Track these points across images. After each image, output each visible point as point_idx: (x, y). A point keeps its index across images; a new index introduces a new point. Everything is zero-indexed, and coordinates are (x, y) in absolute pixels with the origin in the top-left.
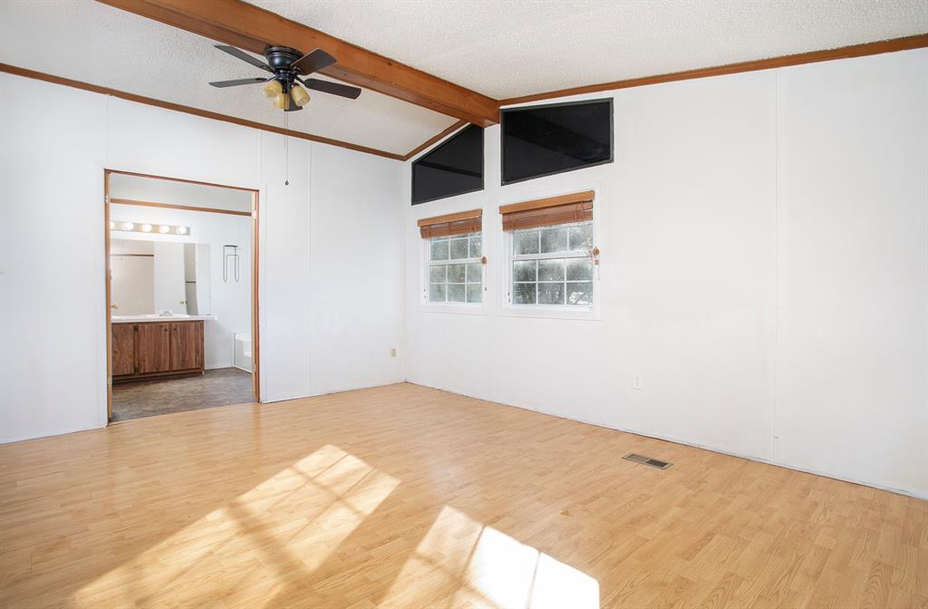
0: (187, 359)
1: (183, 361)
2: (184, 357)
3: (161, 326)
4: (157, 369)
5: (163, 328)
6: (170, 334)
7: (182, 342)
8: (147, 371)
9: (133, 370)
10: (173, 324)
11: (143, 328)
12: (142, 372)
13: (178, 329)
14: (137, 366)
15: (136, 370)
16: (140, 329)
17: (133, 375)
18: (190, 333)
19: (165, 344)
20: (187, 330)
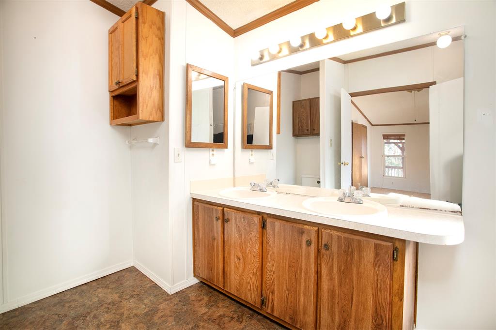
4: (292, 319)
6: (318, 255)
9: (257, 300)
10: (324, 231)
11: (273, 224)
12: (269, 310)
13: (334, 249)
14: (264, 297)
15: (263, 303)
16: (269, 228)
18: (362, 266)
19: (307, 272)
20: (356, 257)
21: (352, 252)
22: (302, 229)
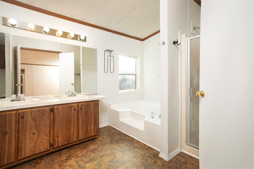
0: (88, 130)
1: (86, 131)
2: (87, 129)
3: (72, 107)
4: (68, 141)
5: (73, 109)
6: (78, 112)
7: (85, 118)
8: (60, 145)
9: (48, 146)
10: (79, 104)
11: (58, 108)
12: (56, 146)
13: (83, 108)
14: (52, 142)
15: (51, 145)
16: (55, 111)
17: (49, 150)
18: (91, 110)
19: (74, 120)
20: (89, 108)
21: (88, 107)
22: (71, 106)
